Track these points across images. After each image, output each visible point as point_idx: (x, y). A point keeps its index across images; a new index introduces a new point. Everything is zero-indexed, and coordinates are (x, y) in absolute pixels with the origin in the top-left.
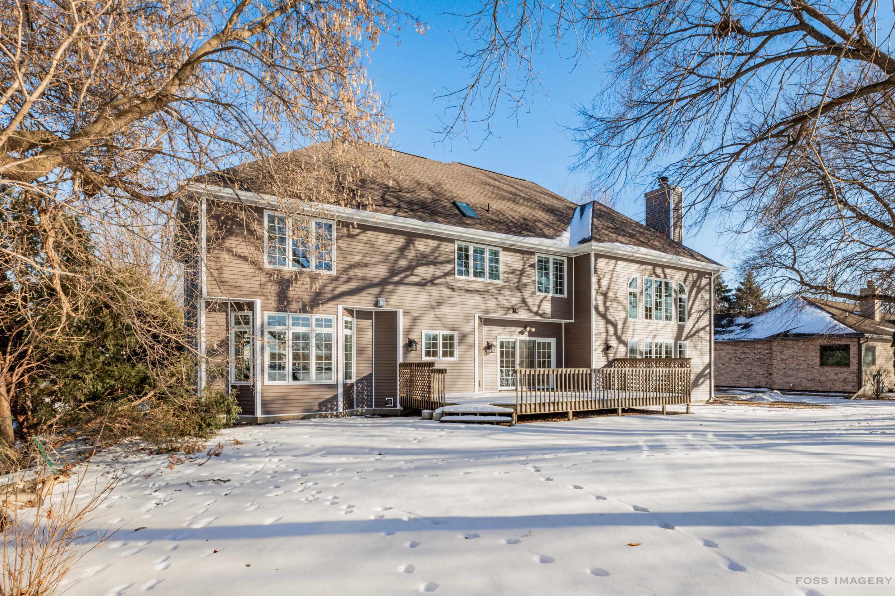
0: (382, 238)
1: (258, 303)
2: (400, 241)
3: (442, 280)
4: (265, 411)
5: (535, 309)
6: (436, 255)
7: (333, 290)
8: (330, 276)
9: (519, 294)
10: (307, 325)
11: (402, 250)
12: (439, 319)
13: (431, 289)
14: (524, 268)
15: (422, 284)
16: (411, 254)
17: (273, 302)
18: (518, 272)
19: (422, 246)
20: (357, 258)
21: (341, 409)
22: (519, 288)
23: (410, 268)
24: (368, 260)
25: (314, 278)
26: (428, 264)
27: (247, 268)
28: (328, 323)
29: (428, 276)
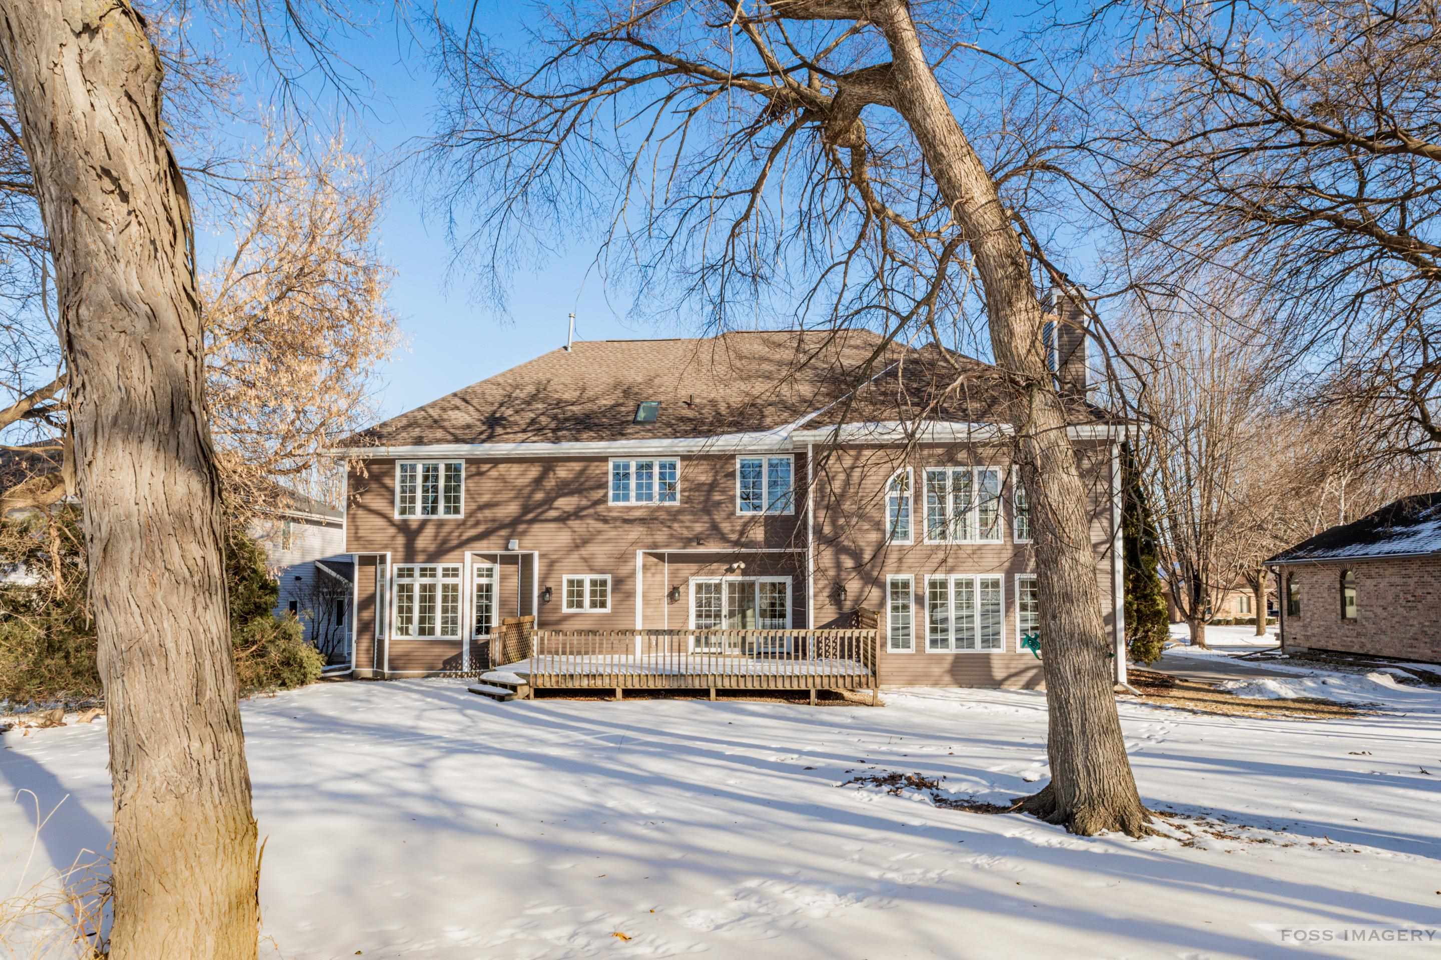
0: (516, 469)
1: (389, 555)
2: (534, 472)
3: (591, 511)
4: (392, 668)
5: (734, 537)
6: (582, 480)
7: (460, 536)
8: (456, 520)
9: (706, 518)
10: (433, 576)
11: (538, 482)
12: (585, 560)
13: (574, 524)
14: (715, 480)
15: (563, 519)
16: (550, 483)
17: (400, 555)
18: (706, 488)
19: (563, 472)
20: (486, 498)
21: (466, 669)
22: (708, 508)
23: (548, 502)
24: (499, 498)
25: (441, 524)
26: (571, 493)
27: (380, 522)
28: (455, 572)
29: (569, 508)
